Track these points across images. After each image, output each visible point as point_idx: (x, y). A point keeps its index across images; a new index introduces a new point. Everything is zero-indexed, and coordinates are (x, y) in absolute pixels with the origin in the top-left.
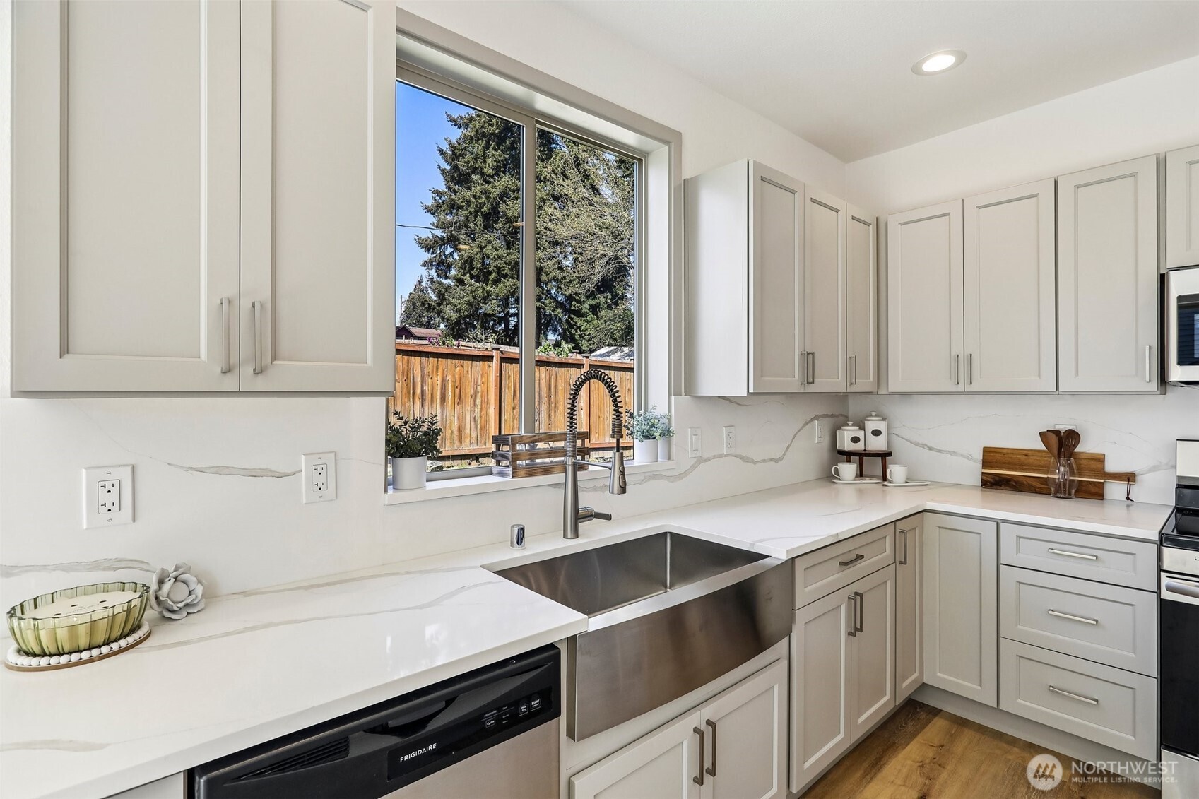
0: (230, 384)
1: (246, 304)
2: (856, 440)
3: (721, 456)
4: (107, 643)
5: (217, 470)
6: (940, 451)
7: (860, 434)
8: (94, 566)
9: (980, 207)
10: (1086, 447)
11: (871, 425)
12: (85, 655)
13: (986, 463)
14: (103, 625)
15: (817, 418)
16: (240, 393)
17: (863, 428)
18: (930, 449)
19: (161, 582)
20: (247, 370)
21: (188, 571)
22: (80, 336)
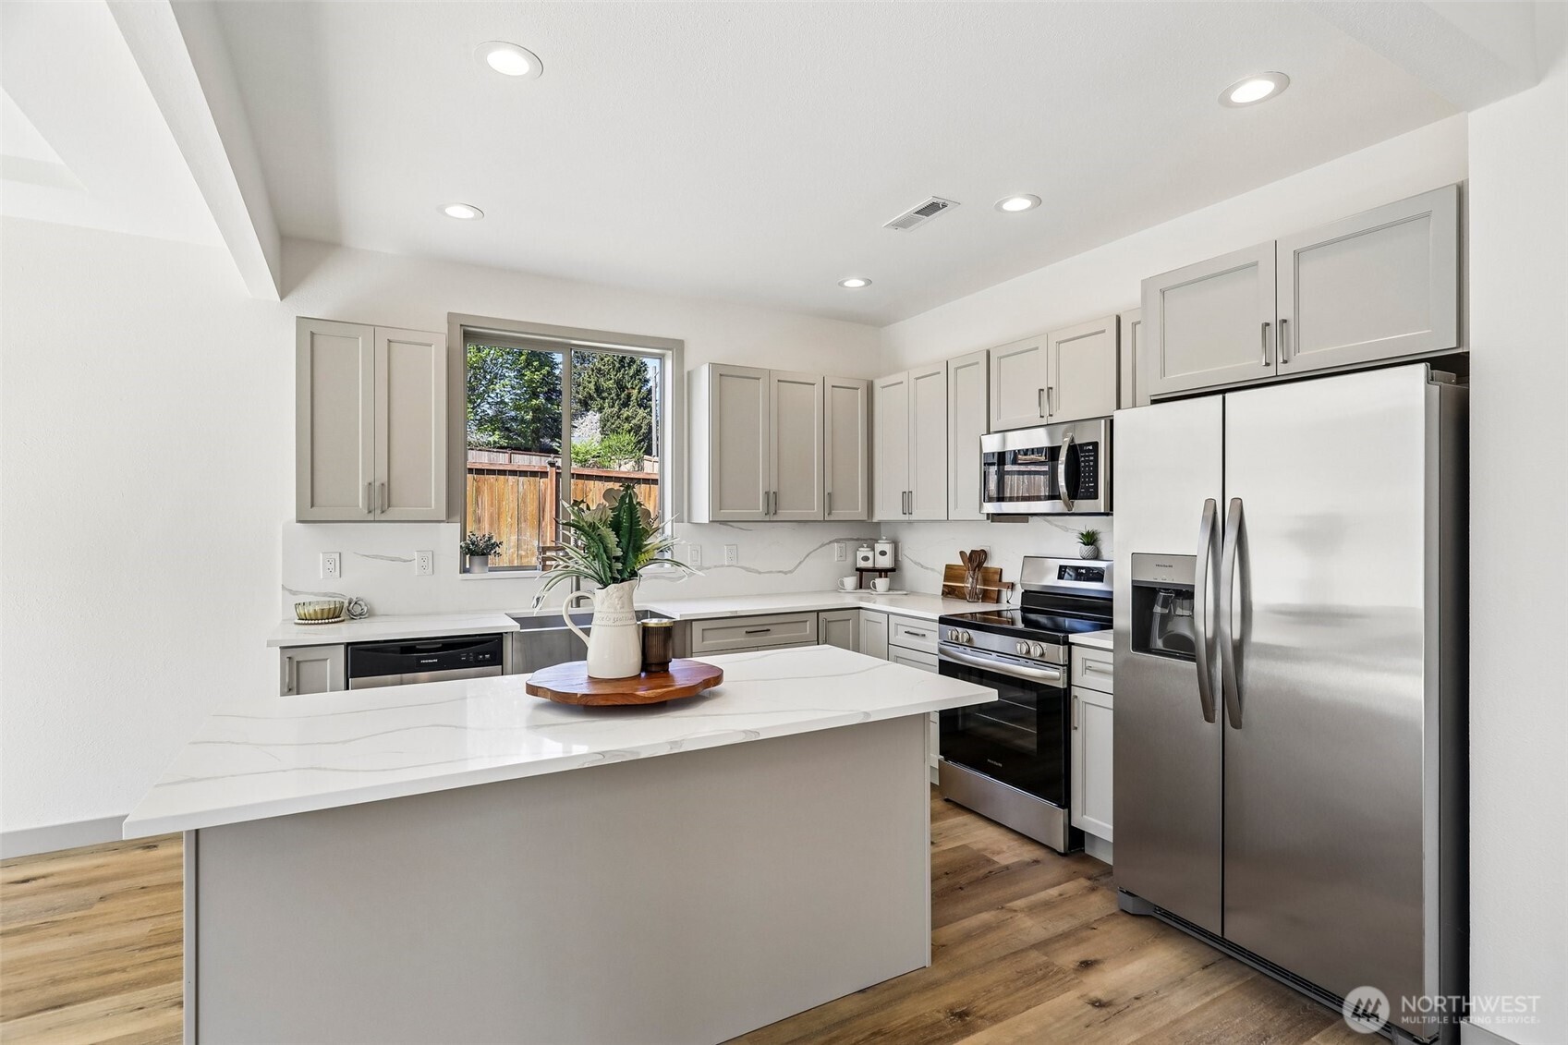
0: (371, 517)
1: (377, 484)
2: (866, 559)
3: (722, 566)
4: (328, 619)
5: (375, 557)
6: (927, 568)
7: (870, 555)
8: (325, 595)
9: (917, 379)
10: (992, 564)
11: (879, 547)
12: (320, 621)
13: (947, 578)
14: (326, 612)
15: (837, 541)
16: (374, 521)
17: (873, 550)
18: (922, 566)
19: (350, 603)
20: (378, 511)
21: (362, 600)
22: (318, 500)
